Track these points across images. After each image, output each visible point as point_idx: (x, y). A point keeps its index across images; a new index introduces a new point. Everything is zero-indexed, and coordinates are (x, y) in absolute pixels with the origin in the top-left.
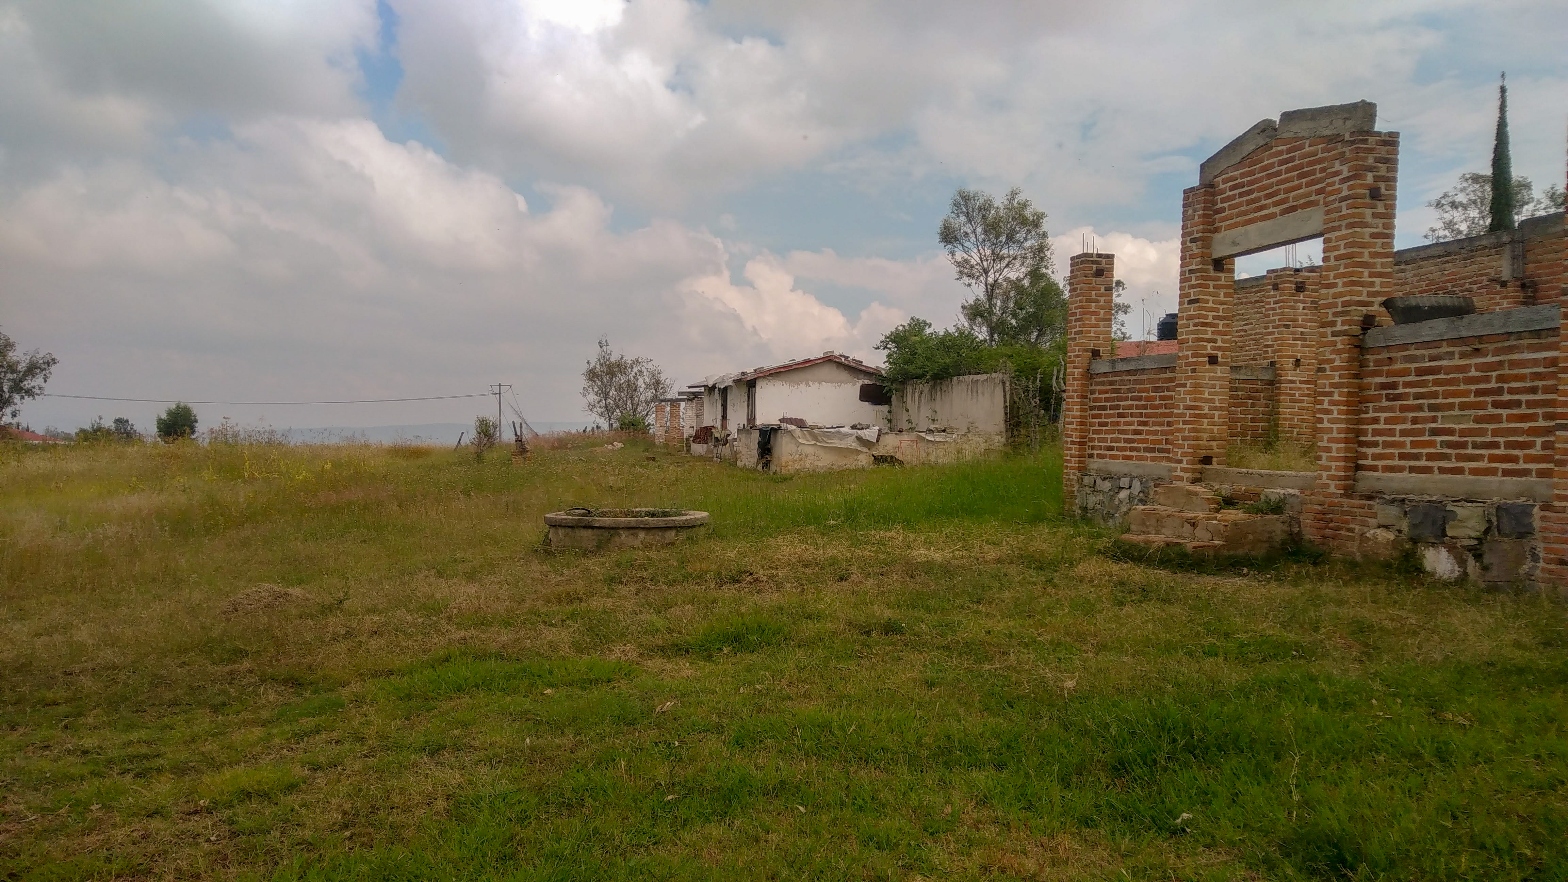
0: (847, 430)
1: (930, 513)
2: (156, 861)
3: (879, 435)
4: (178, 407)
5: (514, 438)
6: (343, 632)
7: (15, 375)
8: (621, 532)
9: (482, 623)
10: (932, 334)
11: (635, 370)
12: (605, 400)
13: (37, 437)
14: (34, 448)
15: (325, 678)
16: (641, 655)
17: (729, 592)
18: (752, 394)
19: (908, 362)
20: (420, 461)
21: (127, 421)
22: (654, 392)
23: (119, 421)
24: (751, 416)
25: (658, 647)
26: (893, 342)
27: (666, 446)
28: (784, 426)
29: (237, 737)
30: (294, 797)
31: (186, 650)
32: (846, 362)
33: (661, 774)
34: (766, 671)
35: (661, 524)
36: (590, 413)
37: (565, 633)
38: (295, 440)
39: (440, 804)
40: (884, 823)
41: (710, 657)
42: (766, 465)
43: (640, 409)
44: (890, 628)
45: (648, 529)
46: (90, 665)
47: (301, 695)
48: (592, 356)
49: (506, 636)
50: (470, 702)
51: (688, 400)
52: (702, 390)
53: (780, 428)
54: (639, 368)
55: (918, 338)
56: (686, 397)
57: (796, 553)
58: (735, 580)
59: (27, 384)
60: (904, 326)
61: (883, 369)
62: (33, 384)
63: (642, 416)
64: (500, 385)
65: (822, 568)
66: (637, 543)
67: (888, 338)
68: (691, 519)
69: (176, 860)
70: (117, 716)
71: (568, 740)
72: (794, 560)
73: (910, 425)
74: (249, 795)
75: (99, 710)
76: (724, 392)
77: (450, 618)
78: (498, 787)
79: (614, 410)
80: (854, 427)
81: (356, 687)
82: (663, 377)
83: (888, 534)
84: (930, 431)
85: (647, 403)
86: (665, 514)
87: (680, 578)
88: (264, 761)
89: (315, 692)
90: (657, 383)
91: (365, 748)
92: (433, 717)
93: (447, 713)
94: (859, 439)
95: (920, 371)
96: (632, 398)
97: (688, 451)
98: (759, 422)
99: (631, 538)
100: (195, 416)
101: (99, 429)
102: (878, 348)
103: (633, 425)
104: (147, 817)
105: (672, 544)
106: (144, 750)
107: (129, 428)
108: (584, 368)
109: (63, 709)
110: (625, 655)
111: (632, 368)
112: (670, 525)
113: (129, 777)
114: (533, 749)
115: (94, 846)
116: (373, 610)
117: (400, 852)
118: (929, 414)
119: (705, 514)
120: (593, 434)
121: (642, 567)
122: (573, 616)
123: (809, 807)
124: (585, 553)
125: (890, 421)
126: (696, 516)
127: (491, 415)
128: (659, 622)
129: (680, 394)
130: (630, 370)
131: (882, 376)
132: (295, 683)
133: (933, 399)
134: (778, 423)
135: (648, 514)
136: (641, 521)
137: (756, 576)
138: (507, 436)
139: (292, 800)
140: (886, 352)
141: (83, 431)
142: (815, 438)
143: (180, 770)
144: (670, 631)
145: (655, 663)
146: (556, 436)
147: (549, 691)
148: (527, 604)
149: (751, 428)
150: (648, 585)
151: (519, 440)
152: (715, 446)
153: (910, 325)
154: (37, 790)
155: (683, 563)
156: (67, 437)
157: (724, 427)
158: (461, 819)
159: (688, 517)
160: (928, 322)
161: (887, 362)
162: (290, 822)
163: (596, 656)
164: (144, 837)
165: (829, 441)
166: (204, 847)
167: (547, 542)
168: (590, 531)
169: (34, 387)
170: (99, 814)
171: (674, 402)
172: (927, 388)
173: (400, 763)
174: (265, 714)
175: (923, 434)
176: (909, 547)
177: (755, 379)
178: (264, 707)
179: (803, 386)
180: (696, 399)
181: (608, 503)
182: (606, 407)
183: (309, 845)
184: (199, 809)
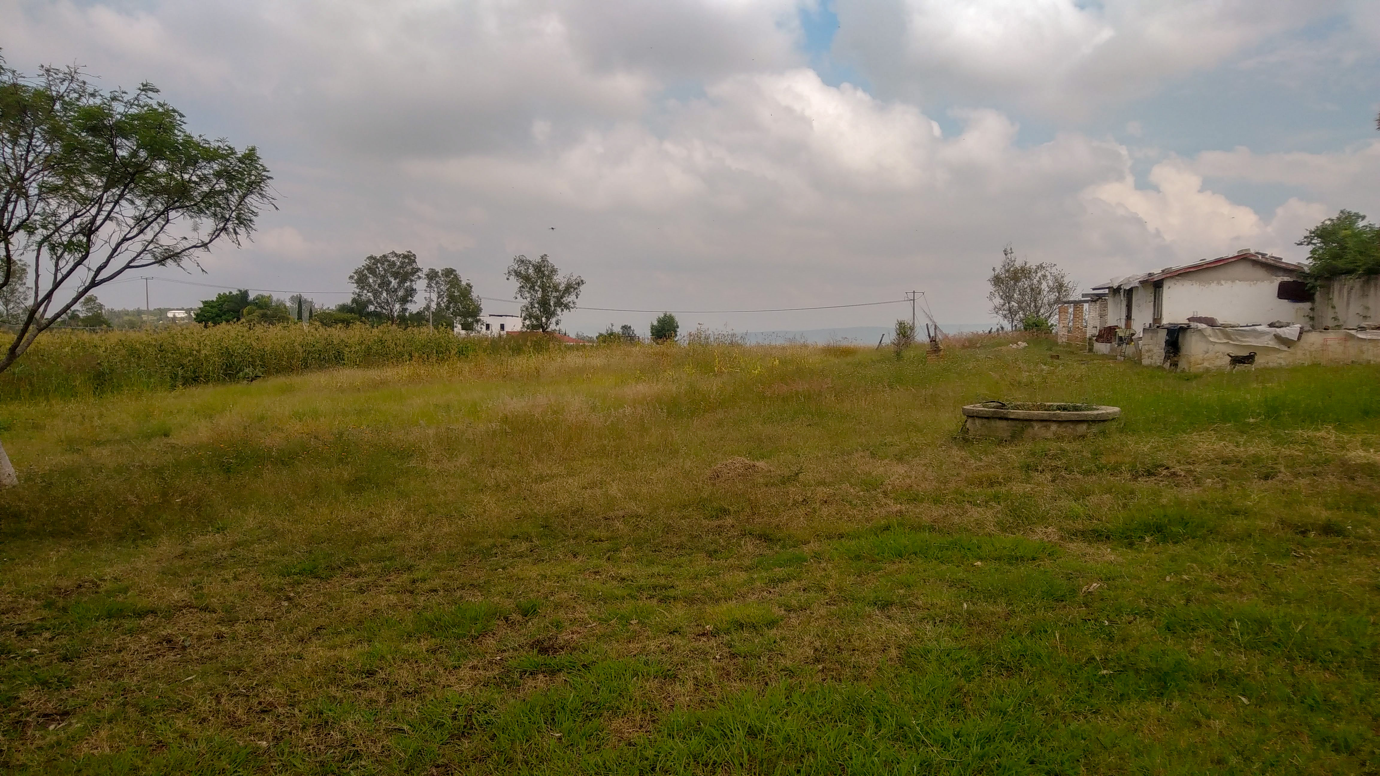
0: (1263, 328)
1: (1366, 413)
2: (680, 669)
3: (1301, 333)
4: (665, 315)
5: (928, 340)
6: (801, 500)
7: (558, 293)
8: (1034, 424)
9: (915, 499)
10: (1366, 226)
11: (1039, 274)
12: (1009, 303)
13: (573, 340)
14: (570, 348)
15: (789, 537)
16: (1062, 538)
17: (1144, 484)
18: (1159, 296)
19: (1336, 257)
20: (849, 359)
21: (630, 327)
22: (1057, 295)
23: (625, 328)
24: (1157, 316)
25: (1078, 530)
26: (1319, 236)
27: (1069, 345)
28: (1193, 325)
29: (728, 578)
30: (775, 631)
31: (685, 507)
32: (1264, 260)
33: (1096, 648)
34: (1191, 562)
35: (1073, 418)
36: (996, 315)
37: (989, 513)
38: (751, 342)
39: (894, 652)
40: (1340, 727)
41: (1131, 545)
42: (1175, 364)
43: (1042, 311)
44: (1328, 529)
45: (1060, 422)
46: (621, 513)
47: (772, 549)
48: (997, 263)
49: (937, 512)
50: (911, 566)
51: (1092, 301)
52: (1107, 291)
53: (1189, 326)
54: (1043, 273)
55: (1348, 232)
56: (1089, 299)
57: (1214, 450)
58: (1150, 474)
59: (565, 300)
60: (1332, 220)
61: (1306, 265)
62: (569, 300)
63: (1045, 317)
64: (914, 292)
65: (1245, 465)
66: (1049, 435)
67: (1314, 233)
68: (1103, 413)
69: (693, 670)
70: (641, 554)
71: (1000, 608)
72: (1212, 457)
73: (1336, 323)
74: (741, 626)
75: (629, 547)
76: (1129, 293)
77: (885, 494)
78: (943, 644)
79: (1017, 312)
80: (1271, 325)
81: (814, 546)
82: (1066, 281)
83: (1318, 434)
84: (1362, 329)
85: (1050, 305)
86: (1076, 408)
87: (1094, 468)
88: (752, 598)
89: (783, 547)
90: (1060, 287)
91: (827, 597)
92: (880, 576)
93: (891, 574)
94: (1278, 337)
95: (1351, 266)
96: (1035, 301)
97: (1091, 350)
98: (1165, 321)
99: (1043, 431)
100: (677, 323)
101: (612, 334)
102: (1301, 244)
103: (1036, 326)
104: (670, 633)
105: (1083, 437)
106: (663, 581)
107: (631, 333)
108: (991, 274)
109: (606, 545)
110: (1047, 537)
111: (1037, 273)
112: (1082, 419)
113: (655, 601)
114: (969, 612)
115: (636, 652)
116: (822, 483)
117: (864, 690)
118: (1360, 310)
119: (1116, 409)
120: (998, 334)
121: (1055, 457)
122: (996, 498)
123: (1253, 700)
124: (1001, 442)
125: (1312, 319)
126: (1108, 411)
127: (906, 318)
128: (1077, 507)
129: (1084, 296)
130: (1034, 275)
131: (1304, 273)
132: (765, 538)
133: (1365, 295)
134: (1187, 322)
135: (1059, 408)
136: (1054, 414)
137: (1173, 470)
138: (921, 337)
139: (772, 633)
140: (1311, 247)
141: (601, 335)
142: (1228, 336)
143: (690, 600)
144: (1091, 518)
145: (1076, 547)
146: (965, 337)
147: (979, 563)
148: (952, 486)
149: (1158, 327)
150: (1063, 473)
151: (933, 340)
152: (1119, 345)
153: (1339, 219)
154: (594, 604)
155: (1096, 455)
156: (591, 340)
157: (1128, 326)
158: (913, 667)
159: (1100, 412)
160: (1362, 214)
161: (1311, 257)
162: (774, 651)
163: (1019, 535)
164: (669, 649)
165: (1245, 340)
166: (712, 663)
167: (965, 431)
168: (1003, 424)
169: (570, 302)
170: (637, 628)
171: (1077, 304)
172: (1358, 284)
173: (856, 613)
174: (747, 562)
175: (1353, 332)
176: (1343, 448)
177: (1163, 280)
178: (745, 555)
179: (1214, 286)
180: (1100, 300)
181: (1020, 397)
182: (1010, 309)
183: (790, 673)
184: (706, 632)
